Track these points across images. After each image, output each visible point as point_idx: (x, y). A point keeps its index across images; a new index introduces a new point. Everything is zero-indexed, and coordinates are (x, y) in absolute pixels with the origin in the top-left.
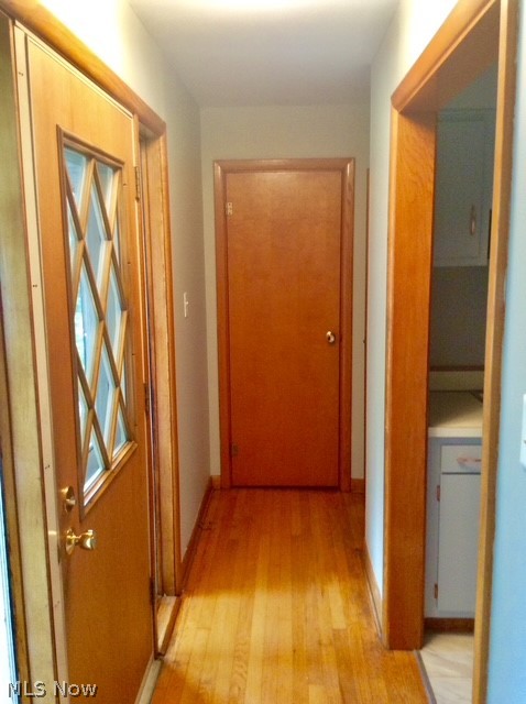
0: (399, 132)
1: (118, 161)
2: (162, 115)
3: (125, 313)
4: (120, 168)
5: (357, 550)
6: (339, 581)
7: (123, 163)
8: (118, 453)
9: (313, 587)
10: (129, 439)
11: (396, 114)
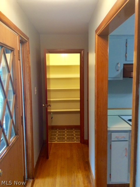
0: (98, 41)
1: (12, 48)
2: (28, 36)
3: (15, 95)
4: (13, 51)
5: (86, 162)
6: (82, 172)
7: (14, 49)
8: (12, 140)
9: (74, 175)
10: (16, 135)
11: (97, 36)
